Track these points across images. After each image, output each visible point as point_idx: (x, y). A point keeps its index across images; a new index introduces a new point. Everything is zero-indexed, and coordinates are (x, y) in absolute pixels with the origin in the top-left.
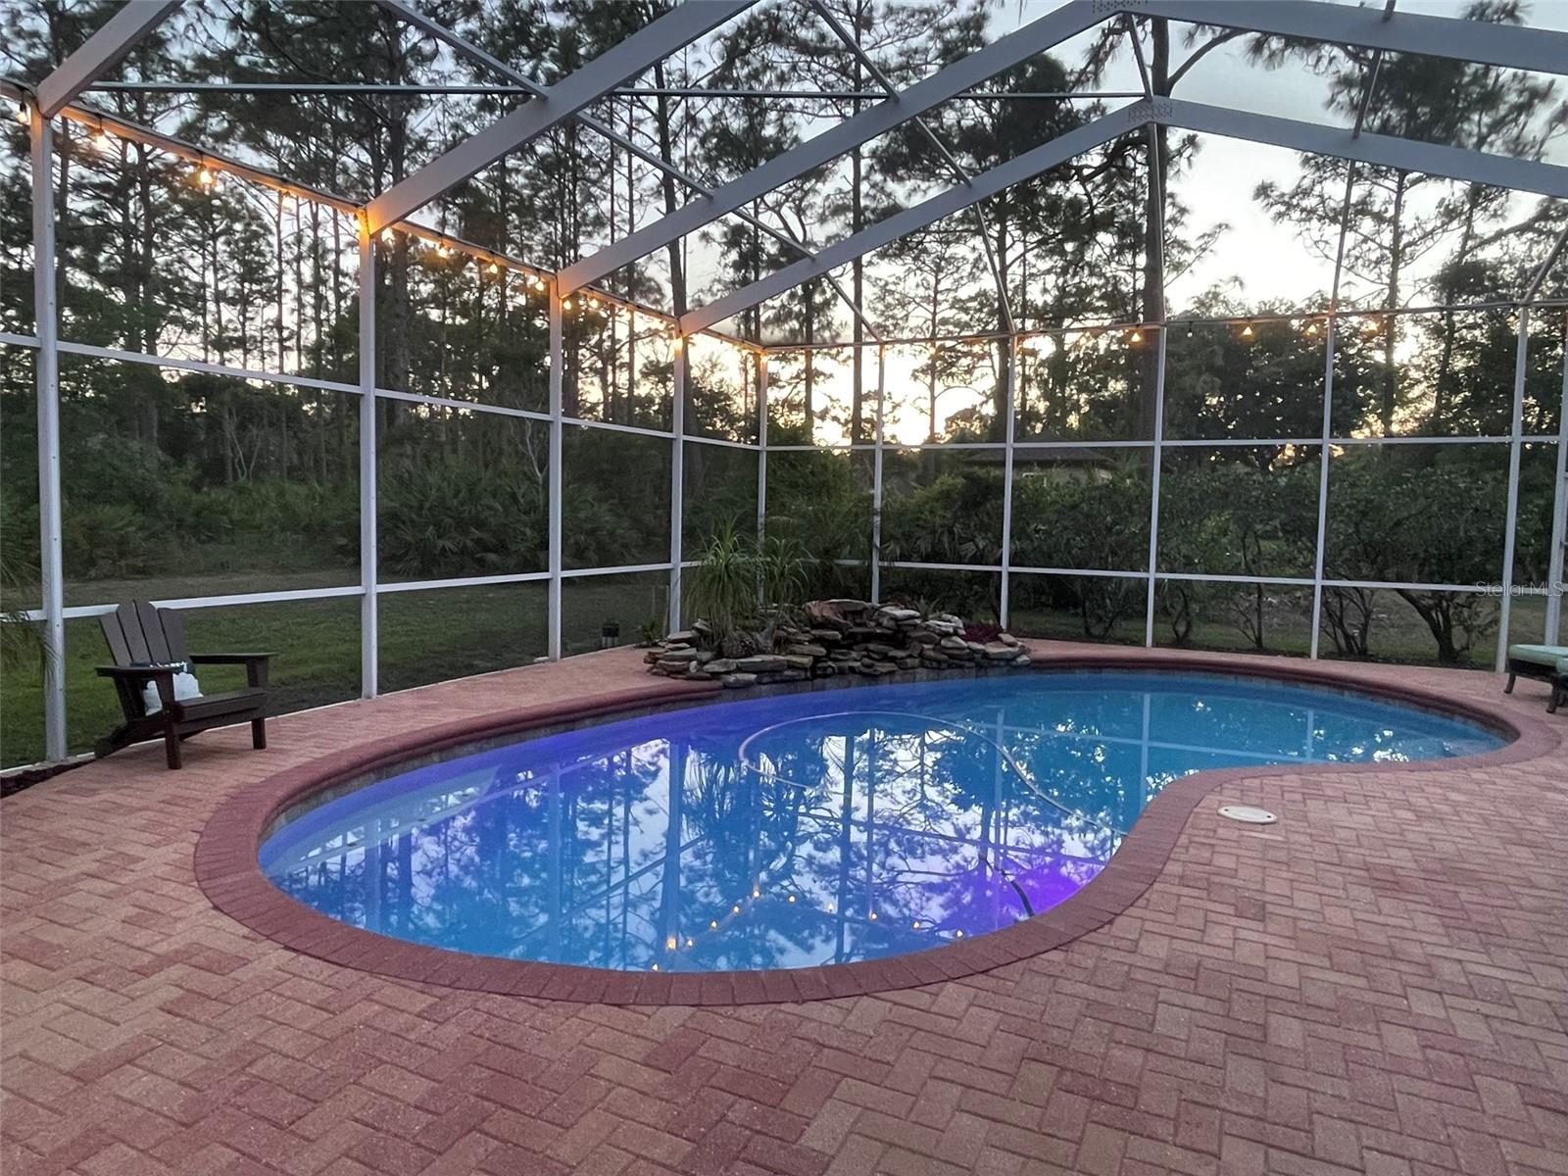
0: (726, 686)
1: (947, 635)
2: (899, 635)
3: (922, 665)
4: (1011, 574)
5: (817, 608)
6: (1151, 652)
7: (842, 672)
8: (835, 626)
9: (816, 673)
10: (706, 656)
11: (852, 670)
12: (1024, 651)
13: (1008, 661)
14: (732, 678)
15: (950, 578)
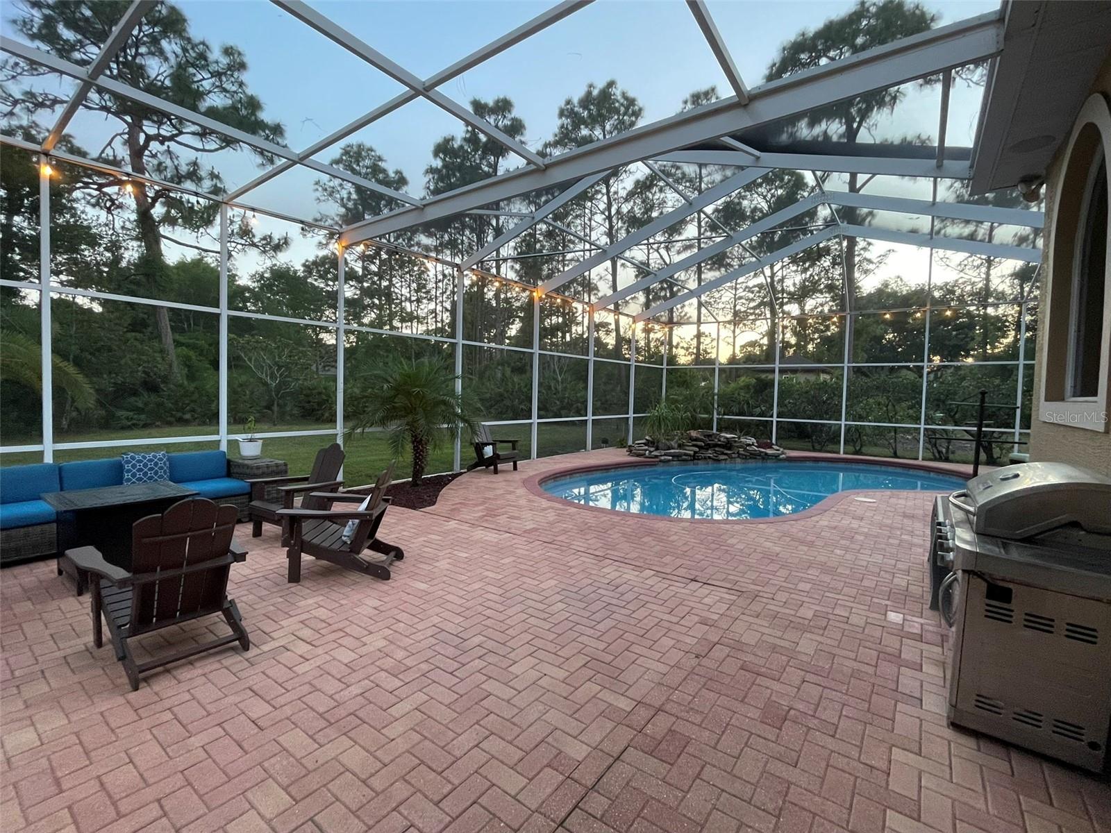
0: (661, 461)
1: (749, 445)
2: (728, 445)
3: (738, 457)
4: (777, 422)
5: (694, 434)
6: (842, 455)
7: (705, 458)
8: (701, 440)
9: (695, 458)
10: (652, 449)
11: (709, 458)
12: (783, 453)
13: (776, 456)
14: (662, 458)
15: (749, 423)
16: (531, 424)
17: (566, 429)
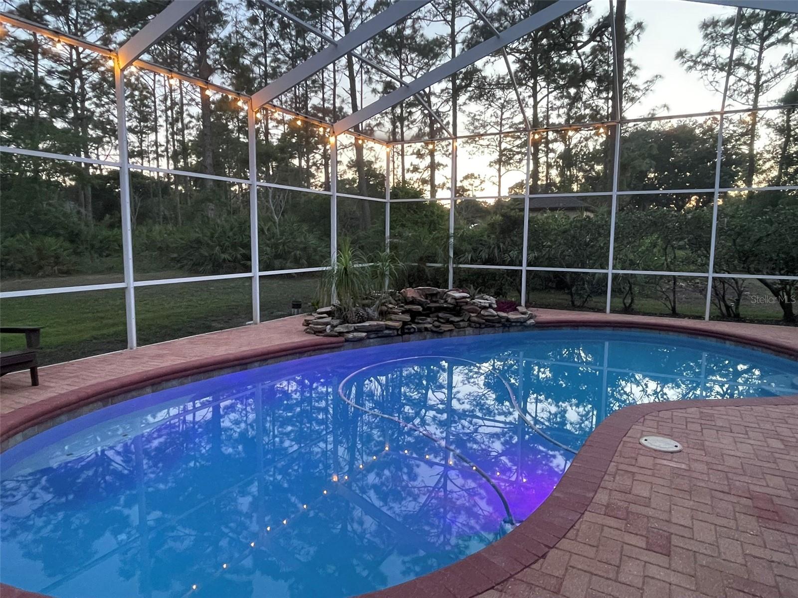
0: (347, 341)
1: (485, 308)
2: (457, 308)
3: (470, 326)
4: (527, 271)
5: (410, 293)
6: (608, 316)
7: (420, 330)
8: (419, 303)
9: (404, 331)
10: (335, 322)
11: (426, 329)
12: (531, 317)
13: (521, 324)
14: (350, 336)
15: (493, 274)
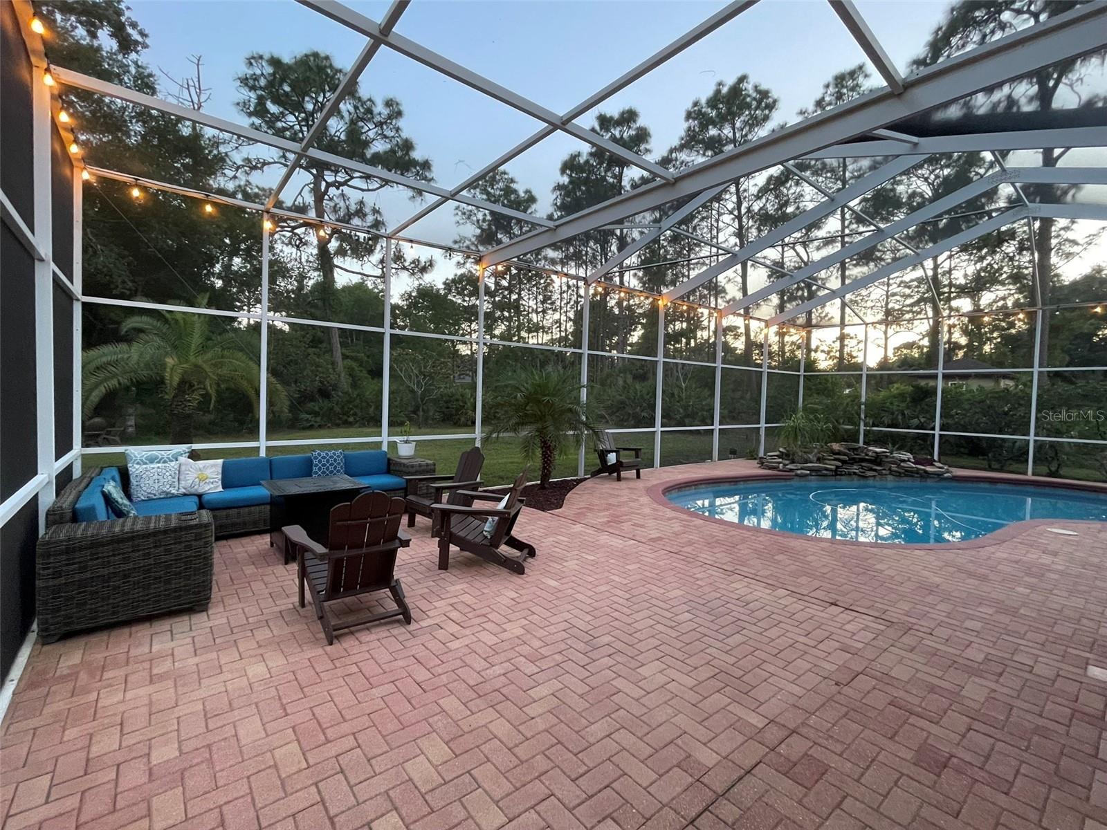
0: (796, 475)
1: (904, 461)
2: (878, 460)
3: (890, 474)
4: (941, 435)
5: (836, 446)
6: (1030, 476)
7: (849, 474)
8: (845, 454)
9: (836, 473)
10: (787, 462)
11: (855, 473)
12: (948, 472)
13: (939, 475)
14: (799, 472)
15: (905, 436)
16: (654, 432)
17: (691, 438)
